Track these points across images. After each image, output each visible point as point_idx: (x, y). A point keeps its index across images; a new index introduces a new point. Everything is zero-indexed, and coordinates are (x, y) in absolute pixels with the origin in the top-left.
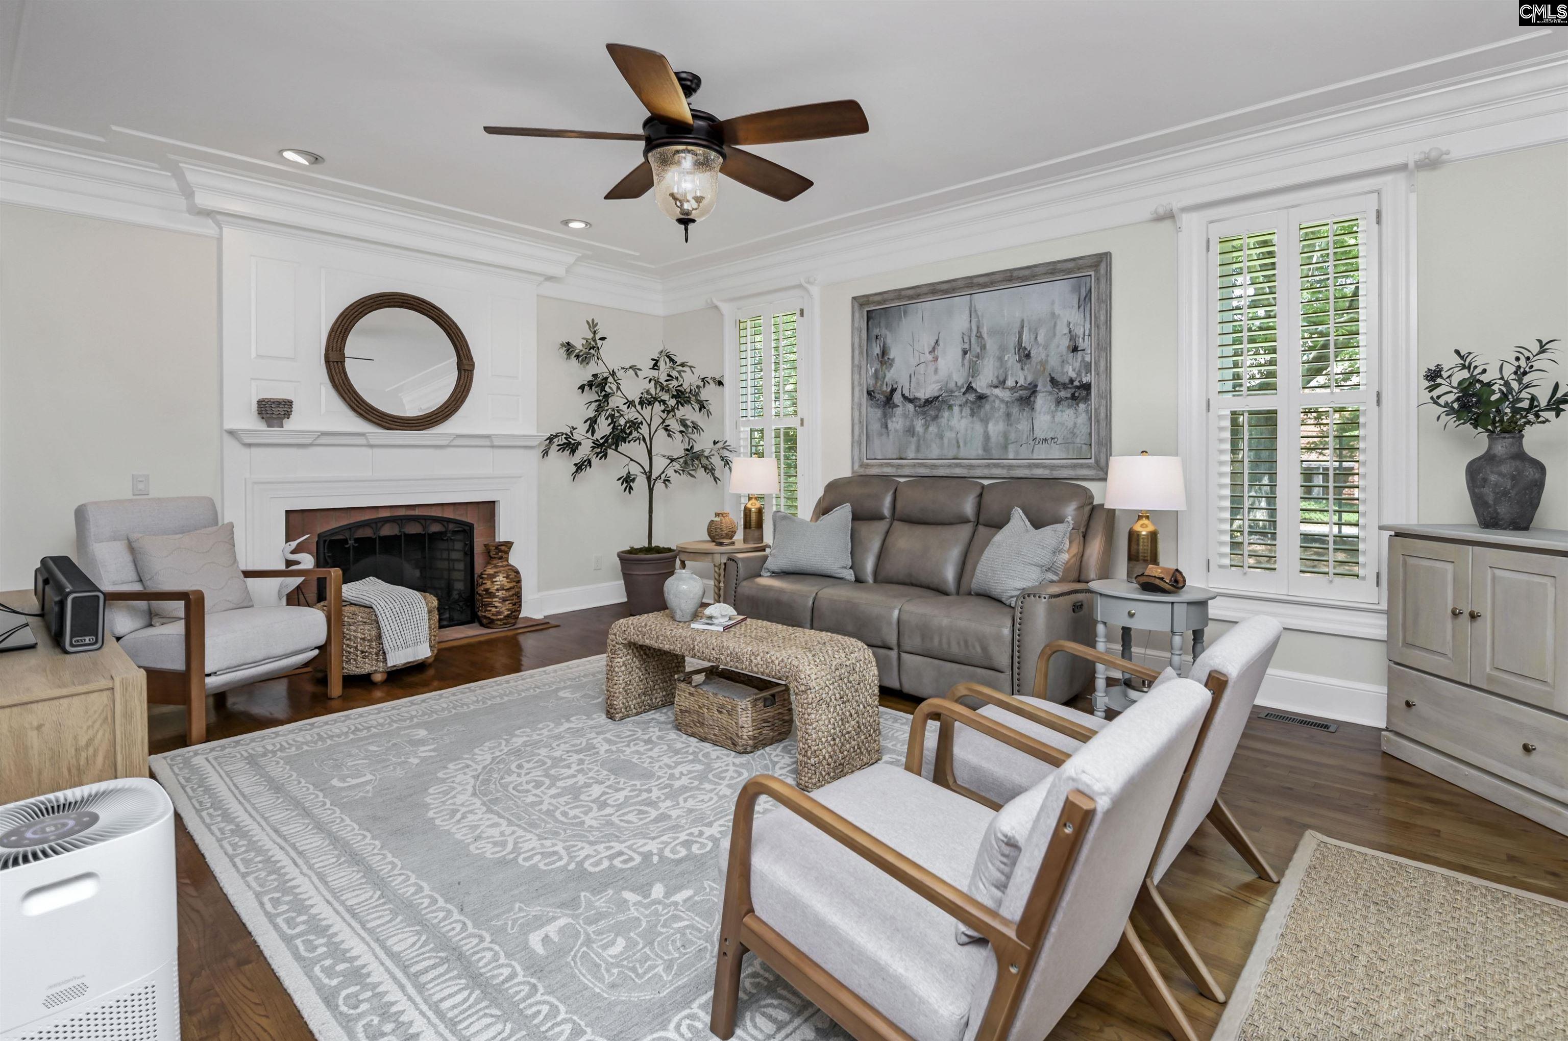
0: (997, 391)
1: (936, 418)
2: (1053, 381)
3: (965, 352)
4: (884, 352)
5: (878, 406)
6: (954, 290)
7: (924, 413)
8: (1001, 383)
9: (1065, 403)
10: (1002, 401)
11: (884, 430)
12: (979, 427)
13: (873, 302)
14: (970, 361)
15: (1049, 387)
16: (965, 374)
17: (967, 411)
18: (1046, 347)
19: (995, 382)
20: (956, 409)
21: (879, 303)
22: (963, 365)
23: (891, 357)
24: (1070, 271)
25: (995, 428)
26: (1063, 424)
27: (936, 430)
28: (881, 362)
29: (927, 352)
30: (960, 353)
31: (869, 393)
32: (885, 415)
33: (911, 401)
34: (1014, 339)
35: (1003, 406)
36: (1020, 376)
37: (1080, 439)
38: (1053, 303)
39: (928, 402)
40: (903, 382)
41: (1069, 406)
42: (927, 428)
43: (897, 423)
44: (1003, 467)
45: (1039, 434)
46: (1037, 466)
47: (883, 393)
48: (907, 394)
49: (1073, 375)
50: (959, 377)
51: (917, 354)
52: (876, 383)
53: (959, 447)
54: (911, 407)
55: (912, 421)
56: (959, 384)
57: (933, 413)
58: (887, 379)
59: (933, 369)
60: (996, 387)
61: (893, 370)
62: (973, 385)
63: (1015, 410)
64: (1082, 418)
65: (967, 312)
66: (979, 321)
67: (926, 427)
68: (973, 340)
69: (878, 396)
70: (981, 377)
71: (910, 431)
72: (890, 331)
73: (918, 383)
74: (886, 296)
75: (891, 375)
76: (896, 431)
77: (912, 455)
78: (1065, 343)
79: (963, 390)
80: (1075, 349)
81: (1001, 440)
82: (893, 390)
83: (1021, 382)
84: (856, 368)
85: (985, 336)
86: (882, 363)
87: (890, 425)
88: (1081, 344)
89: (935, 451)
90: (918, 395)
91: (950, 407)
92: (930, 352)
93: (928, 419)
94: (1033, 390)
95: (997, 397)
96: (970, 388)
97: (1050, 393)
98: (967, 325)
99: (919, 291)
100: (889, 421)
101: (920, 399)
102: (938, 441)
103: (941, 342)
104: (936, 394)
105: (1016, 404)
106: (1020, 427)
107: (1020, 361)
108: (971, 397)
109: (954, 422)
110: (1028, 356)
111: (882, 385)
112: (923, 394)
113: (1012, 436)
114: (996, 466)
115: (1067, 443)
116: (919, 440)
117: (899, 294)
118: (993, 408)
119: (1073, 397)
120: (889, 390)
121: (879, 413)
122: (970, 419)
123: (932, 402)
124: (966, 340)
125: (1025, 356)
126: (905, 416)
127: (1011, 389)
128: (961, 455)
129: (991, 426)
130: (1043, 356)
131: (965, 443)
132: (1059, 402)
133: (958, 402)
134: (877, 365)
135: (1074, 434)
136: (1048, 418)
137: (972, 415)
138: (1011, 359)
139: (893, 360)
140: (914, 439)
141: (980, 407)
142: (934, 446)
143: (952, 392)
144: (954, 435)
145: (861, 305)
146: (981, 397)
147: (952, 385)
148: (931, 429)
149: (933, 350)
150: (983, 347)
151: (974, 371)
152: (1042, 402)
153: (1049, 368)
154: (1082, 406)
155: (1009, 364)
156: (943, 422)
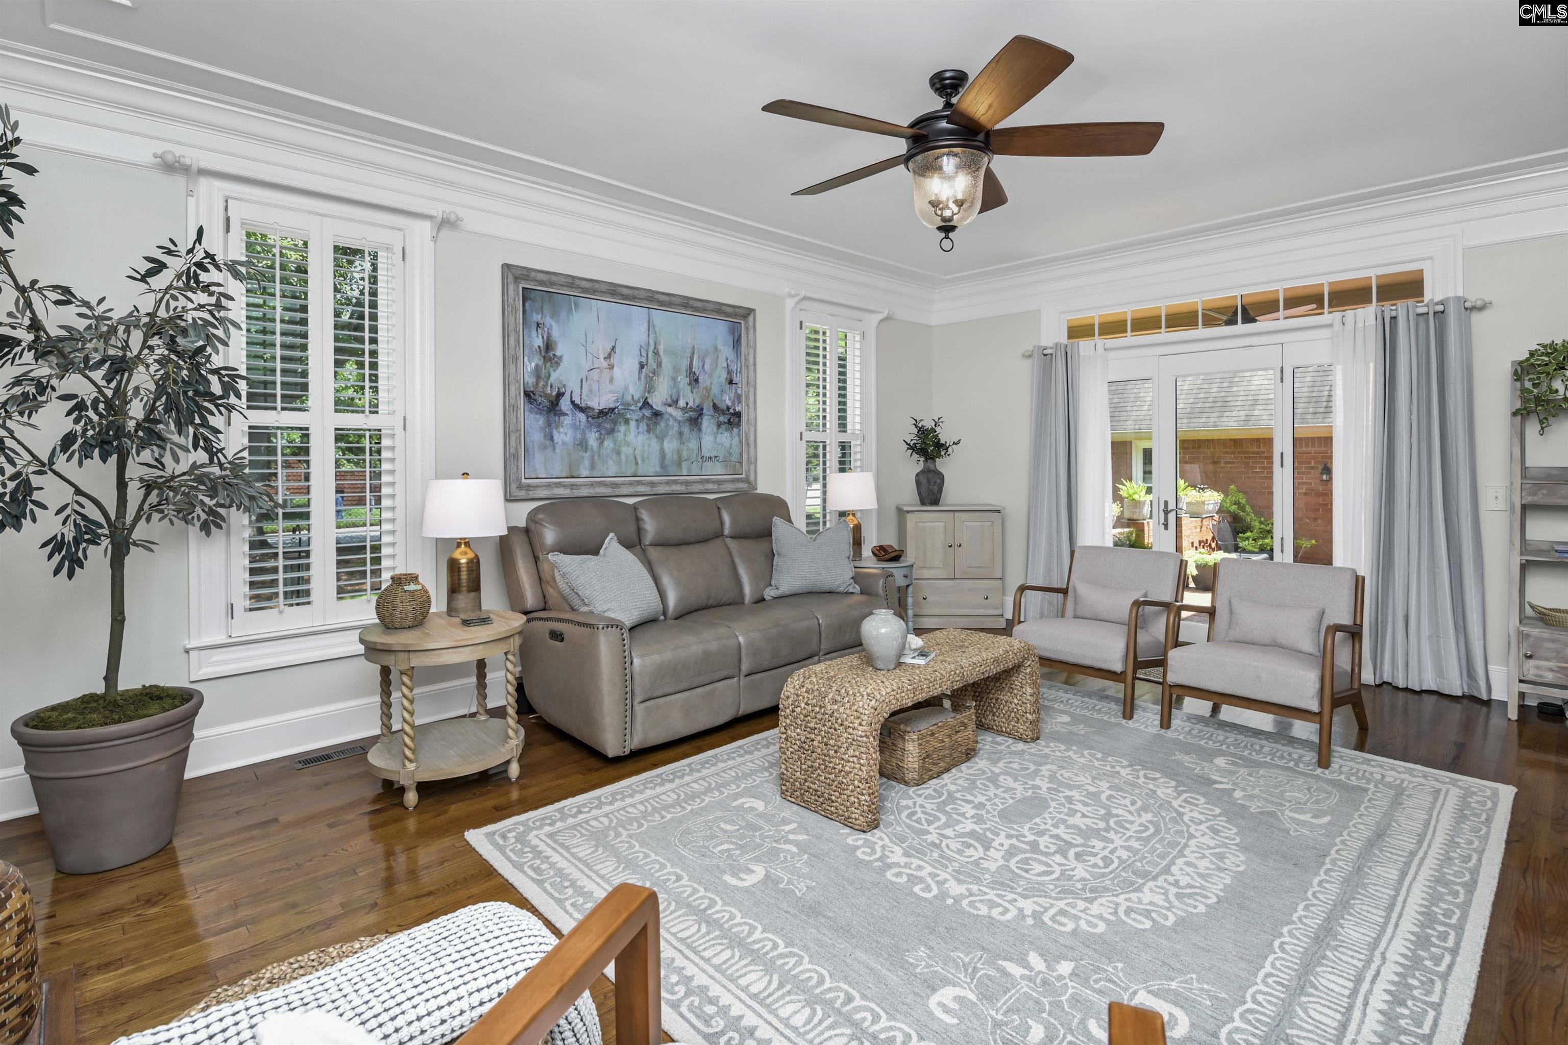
0: (670, 410)
1: (611, 431)
2: (715, 406)
3: (642, 366)
4: (549, 346)
5: (540, 412)
6: (634, 298)
7: (599, 426)
8: (674, 403)
9: (723, 427)
10: (675, 420)
11: (548, 443)
12: (655, 443)
13: (535, 280)
14: (647, 376)
15: (712, 412)
16: (642, 388)
17: (643, 427)
18: (710, 376)
19: (669, 401)
20: (633, 424)
21: (542, 283)
22: (639, 379)
23: (558, 354)
24: (728, 315)
25: (670, 445)
26: (722, 444)
27: (612, 445)
28: (544, 358)
29: (602, 357)
30: (637, 366)
31: (529, 395)
32: (549, 424)
33: (582, 410)
34: (686, 363)
35: (676, 424)
36: (689, 398)
37: (735, 458)
38: (716, 338)
39: (603, 413)
40: (572, 386)
41: (727, 430)
42: (602, 443)
43: (565, 434)
44: (681, 483)
45: (706, 453)
46: (708, 481)
47: (547, 396)
48: (578, 401)
49: (729, 403)
50: (635, 391)
51: (589, 356)
52: (537, 382)
53: (637, 463)
54: (582, 417)
55: (584, 433)
56: (636, 398)
57: (608, 426)
58: (552, 380)
59: (608, 377)
60: (670, 406)
61: (559, 371)
62: (649, 401)
63: (686, 430)
64: (736, 441)
65: (646, 325)
66: (656, 338)
67: (601, 441)
68: (650, 354)
69: (540, 399)
70: (656, 393)
71: (583, 445)
72: (558, 322)
73: (591, 391)
74: (554, 278)
75: (555, 376)
76: (564, 444)
77: (585, 473)
78: (724, 375)
79: (640, 405)
80: (731, 382)
81: (675, 456)
82: (560, 395)
83: (691, 404)
84: (508, 360)
85: (661, 354)
86: (546, 359)
87: (556, 437)
88: (735, 380)
89: (612, 469)
90: (590, 404)
91: (627, 421)
92: (605, 358)
93: (603, 432)
94: (699, 411)
95: (671, 415)
96: (646, 404)
97: (713, 417)
98: (644, 338)
99: (597, 286)
100: (555, 432)
101: (593, 409)
102: (614, 456)
103: (617, 350)
104: (612, 406)
105: (687, 424)
106: (691, 445)
107: (690, 384)
108: (648, 413)
109: (631, 437)
110: (697, 381)
111: (545, 386)
112: (600, 402)
113: (685, 454)
114: (675, 482)
115: (726, 461)
116: (593, 456)
117: (572, 282)
118: (667, 425)
119: (729, 423)
120: (554, 393)
121: (541, 421)
122: (647, 435)
123: (607, 414)
124: (644, 354)
125: (695, 381)
126: (575, 427)
127: (683, 409)
128: (639, 473)
129: (666, 444)
130: (708, 383)
131: (643, 461)
132: (719, 425)
133: (635, 417)
134: (537, 360)
135: (730, 453)
136: (711, 438)
137: (649, 431)
138: (683, 380)
139: (560, 358)
140: (588, 454)
141: (656, 424)
142: (611, 462)
143: (629, 405)
144: (631, 451)
145: (517, 279)
146: (657, 414)
147: (628, 398)
148: (606, 443)
149: (607, 358)
150: (659, 365)
151: (650, 388)
152: (707, 423)
153: (712, 394)
154: (735, 430)
155: (681, 385)
156: (620, 436)
